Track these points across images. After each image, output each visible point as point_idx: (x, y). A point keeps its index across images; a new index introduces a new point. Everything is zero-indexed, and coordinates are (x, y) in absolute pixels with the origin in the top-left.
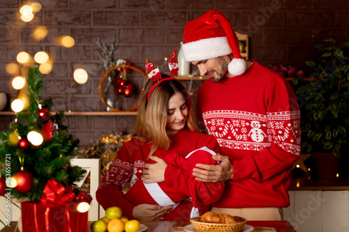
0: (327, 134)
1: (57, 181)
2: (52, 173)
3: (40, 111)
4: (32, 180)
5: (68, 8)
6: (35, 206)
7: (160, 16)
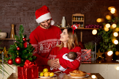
0: (109, 46)
1: (29, 60)
2: (27, 58)
3: (23, 39)
4: (21, 60)
5: (27, 6)
6: (22, 68)
7: (56, 8)
